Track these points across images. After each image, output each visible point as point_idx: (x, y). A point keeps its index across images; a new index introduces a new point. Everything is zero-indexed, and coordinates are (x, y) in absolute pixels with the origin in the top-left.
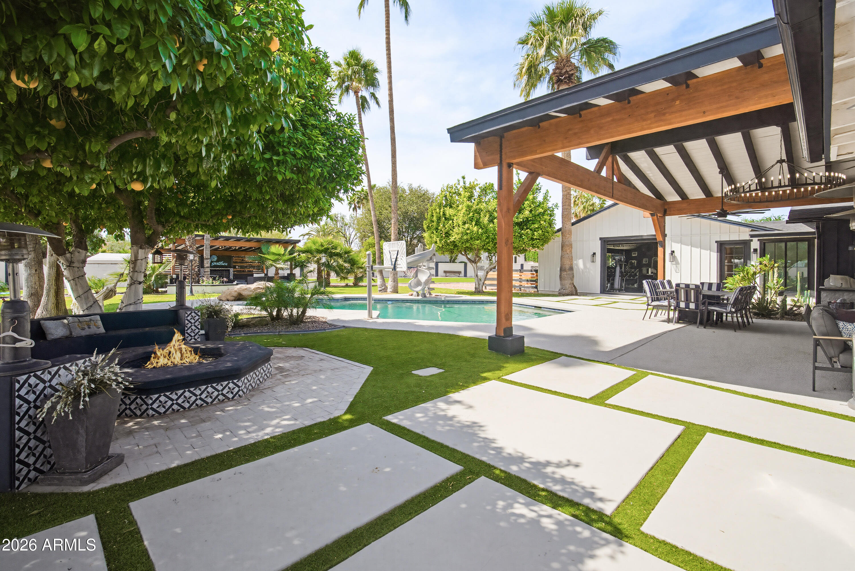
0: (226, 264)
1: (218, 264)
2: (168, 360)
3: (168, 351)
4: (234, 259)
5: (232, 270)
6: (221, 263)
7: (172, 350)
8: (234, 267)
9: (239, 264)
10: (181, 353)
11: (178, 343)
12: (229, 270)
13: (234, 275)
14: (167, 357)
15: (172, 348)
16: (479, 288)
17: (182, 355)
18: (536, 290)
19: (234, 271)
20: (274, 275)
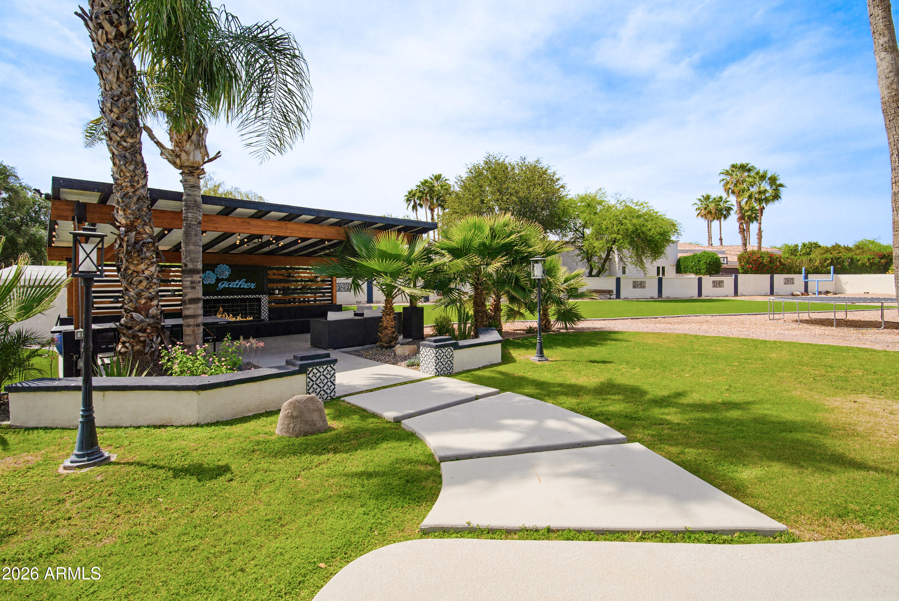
0: (253, 286)
1: (234, 285)
4: (271, 274)
5: (265, 299)
6: (242, 284)
8: (271, 293)
9: (280, 286)
12: (259, 300)
13: (271, 310)
19: (270, 302)
20: (380, 315)
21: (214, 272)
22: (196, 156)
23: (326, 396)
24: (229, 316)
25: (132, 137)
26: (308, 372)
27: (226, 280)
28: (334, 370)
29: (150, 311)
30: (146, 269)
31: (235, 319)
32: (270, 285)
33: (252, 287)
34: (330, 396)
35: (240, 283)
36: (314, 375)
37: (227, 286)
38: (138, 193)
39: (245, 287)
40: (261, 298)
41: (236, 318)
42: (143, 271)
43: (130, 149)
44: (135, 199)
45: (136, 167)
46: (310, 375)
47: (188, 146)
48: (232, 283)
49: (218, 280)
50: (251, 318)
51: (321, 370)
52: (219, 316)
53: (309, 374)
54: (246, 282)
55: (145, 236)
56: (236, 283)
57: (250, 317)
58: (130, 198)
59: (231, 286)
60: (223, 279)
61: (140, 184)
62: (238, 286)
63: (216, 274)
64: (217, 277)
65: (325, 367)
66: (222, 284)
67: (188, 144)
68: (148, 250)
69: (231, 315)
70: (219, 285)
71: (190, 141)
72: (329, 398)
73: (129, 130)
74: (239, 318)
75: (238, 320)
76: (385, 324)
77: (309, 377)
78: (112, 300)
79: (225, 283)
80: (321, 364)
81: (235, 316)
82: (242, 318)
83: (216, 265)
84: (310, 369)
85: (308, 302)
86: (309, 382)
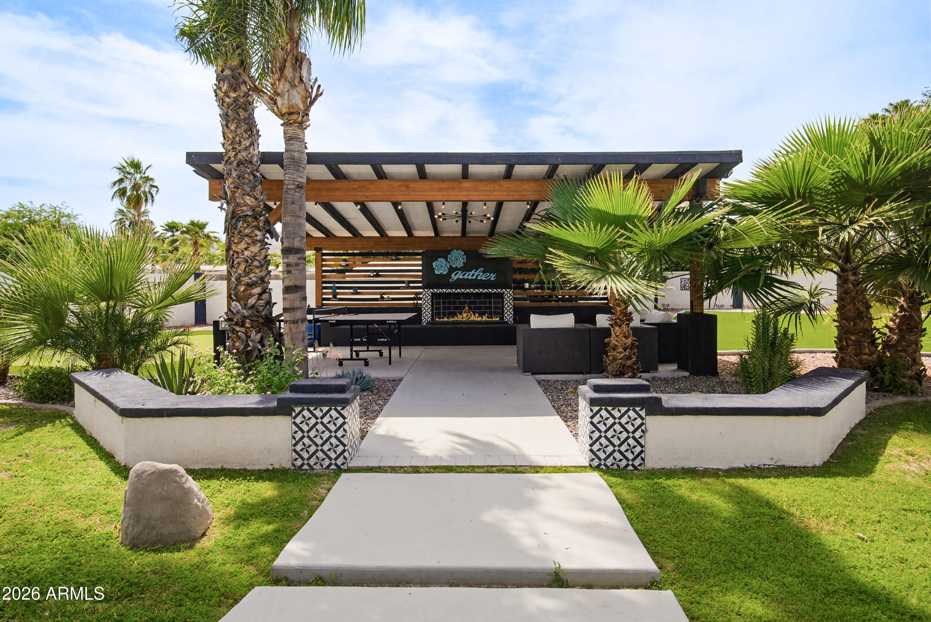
0: (493, 277)
1: (469, 276)
5: (508, 294)
6: (478, 274)
8: (519, 285)
12: (501, 296)
13: (516, 308)
19: (516, 298)
21: (447, 260)
22: (291, 97)
23: (327, 462)
24: (475, 315)
25: (235, 91)
26: (294, 414)
27: (459, 269)
28: (344, 418)
29: (249, 300)
30: (246, 249)
31: (480, 318)
32: (518, 277)
33: (492, 279)
34: (336, 465)
35: (476, 274)
36: (306, 420)
37: (461, 277)
38: (239, 156)
39: (483, 278)
40: (503, 293)
41: (482, 318)
42: (242, 251)
43: (232, 105)
44: (235, 164)
45: (237, 126)
46: (298, 420)
47: (281, 86)
48: (468, 274)
49: (452, 270)
50: (498, 319)
51: (318, 413)
52: (465, 315)
53: (295, 418)
54: (484, 272)
55: (244, 208)
56: (471, 273)
57: (497, 317)
58: (230, 164)
59: (466, 277)
60: (457, 269)
61: (242, 146)
62: (474, 277)
63: (449, 262)
64: (450, 266)
65: (325, 409)
66: (455, 275)
67: (282, 83)
68: (248, 225)
69: (477, 315)
70: (453, 275)
71: (283, 80)
72: (333, 467)
73: (231, 82)
74: (485, 318)
75: (484, 319)
76: (613, 340)
77: (295, 423)
78: (352, 291)
79: (460, 272)
80: (319, 403)
81: (481, 314)
82: (488, 317)
83: (449, 252)
84: (298, 409)
85: (576, 301)
86: (296, 432)
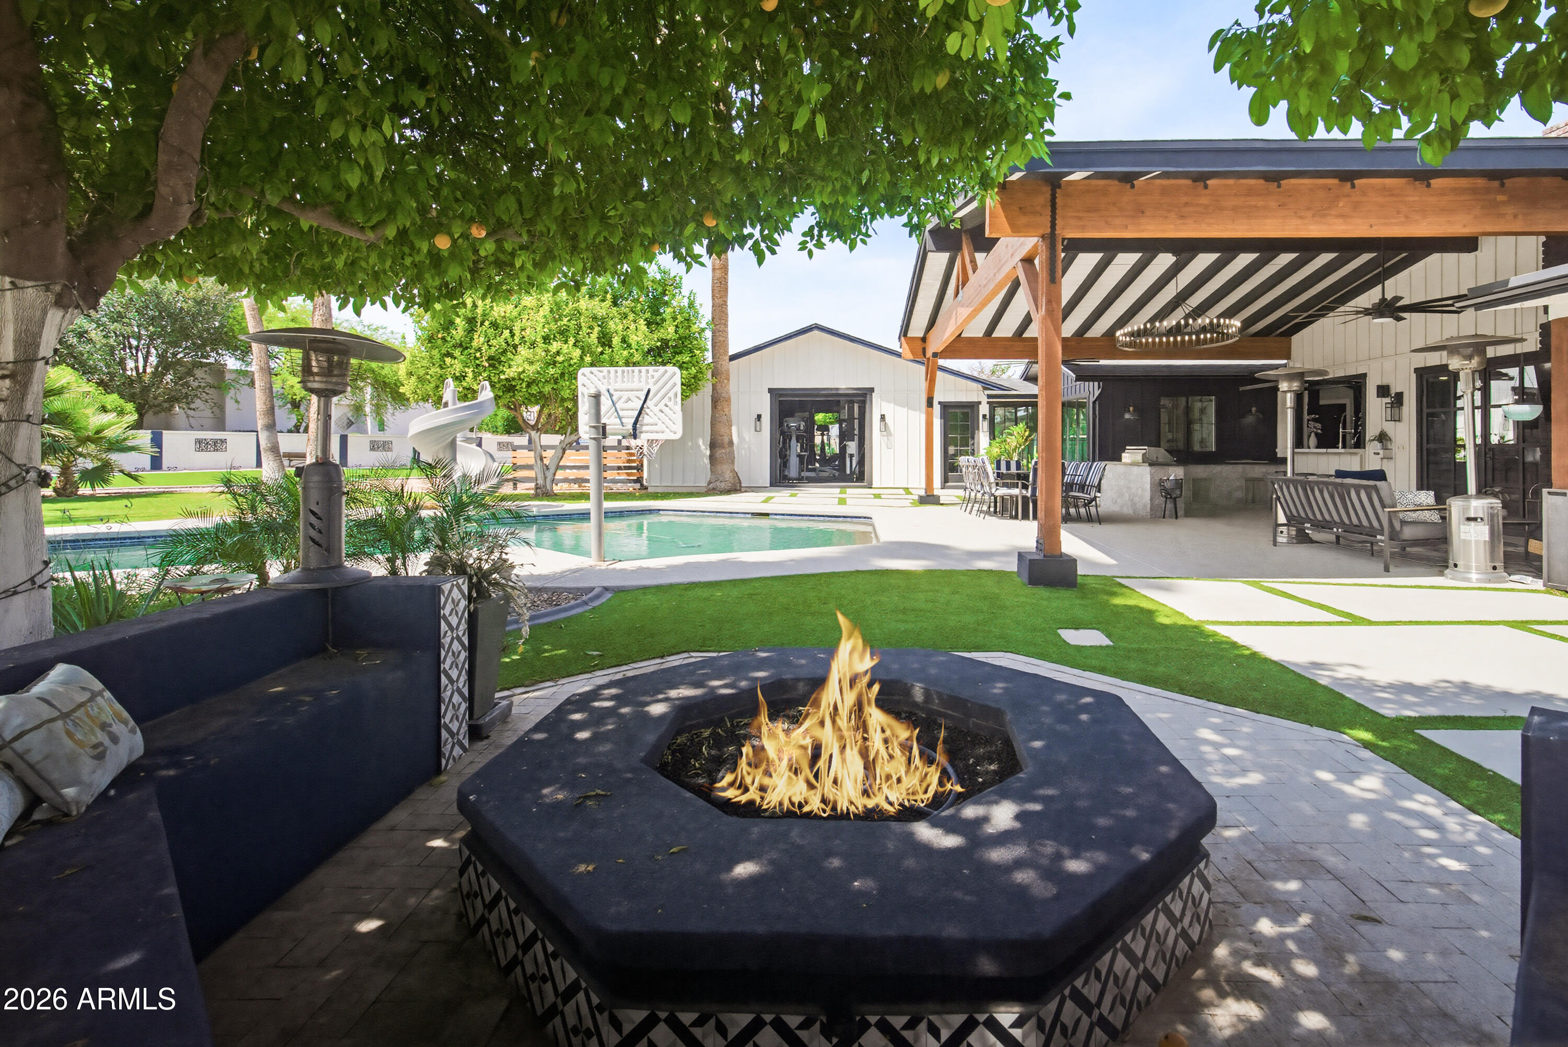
2: (811, 786)
3: (808, 742)
7: (827, 736)
10: (864, 753)
11: (850, 698)
14: (807, 772)
15: (828, 722)
16: (545, 486)
17: (869, 766)
18: (638, 486)
